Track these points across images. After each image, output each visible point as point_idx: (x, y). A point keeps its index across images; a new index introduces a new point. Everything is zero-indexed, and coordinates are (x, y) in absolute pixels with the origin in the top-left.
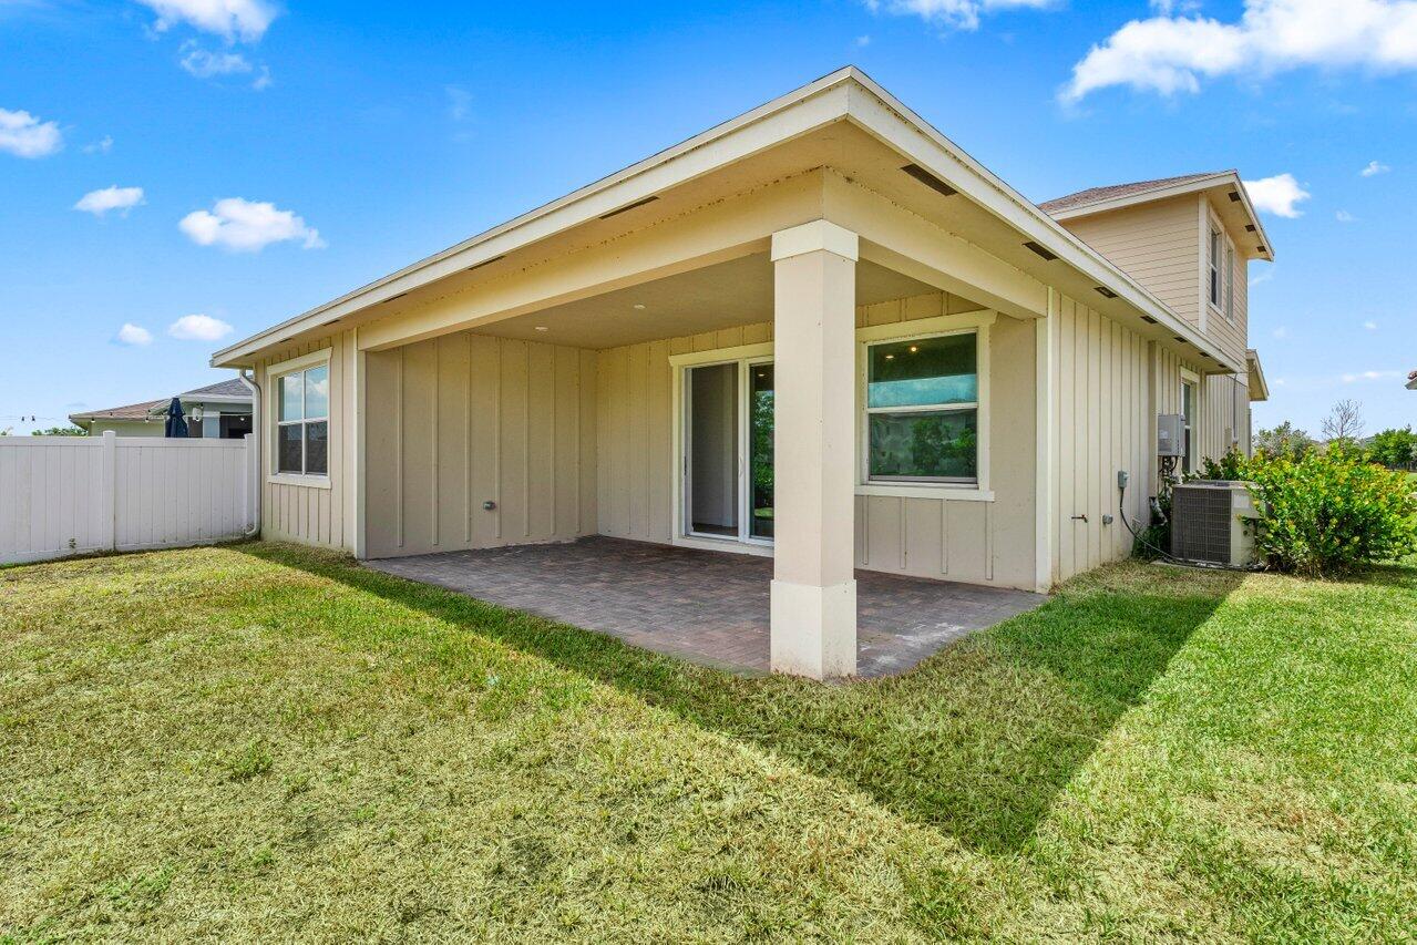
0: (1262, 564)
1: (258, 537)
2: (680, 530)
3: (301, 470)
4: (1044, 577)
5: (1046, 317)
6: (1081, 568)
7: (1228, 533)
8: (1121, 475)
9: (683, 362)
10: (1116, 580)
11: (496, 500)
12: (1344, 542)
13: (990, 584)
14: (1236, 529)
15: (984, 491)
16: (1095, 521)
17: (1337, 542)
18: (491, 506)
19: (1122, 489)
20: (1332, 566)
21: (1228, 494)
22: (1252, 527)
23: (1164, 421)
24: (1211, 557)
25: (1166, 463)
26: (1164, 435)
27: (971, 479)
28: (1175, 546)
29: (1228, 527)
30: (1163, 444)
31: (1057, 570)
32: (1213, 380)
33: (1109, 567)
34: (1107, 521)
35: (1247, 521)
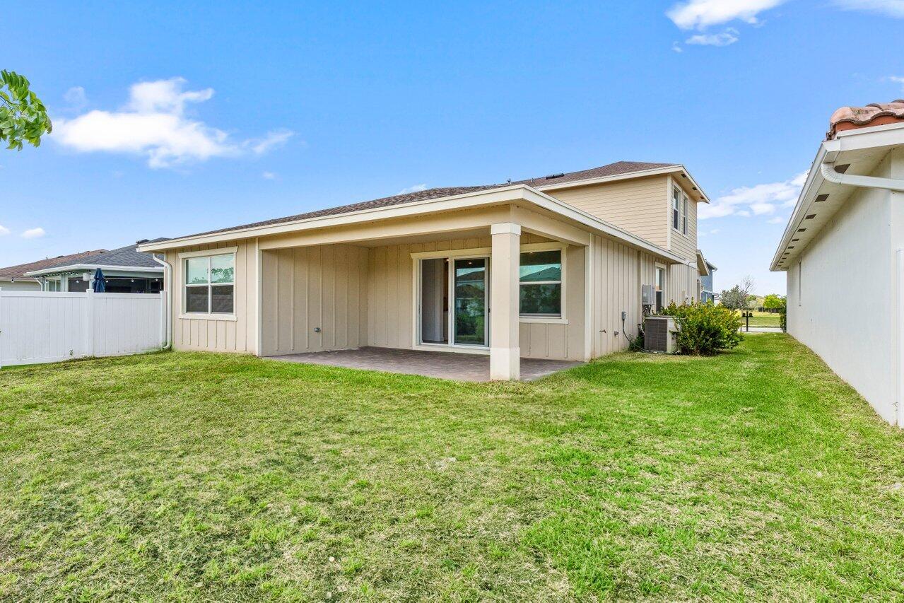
0: (678, 352)
1: (170, 349)
2: (416, 343)
3: (208, 311)
4: (587, 356)
5: (588, 246)
6: (604, 354)
7: (666, 339)
8: (623, 313)
9: (418, 257)
10: (618, 358)
11: (320, 327)
12: (707, 340)
13: (566, 360)
14: (669, 336)
15: (564, 319)
16: (610, 334)
17: (704, 341)
18: (318, 330)
19: (623, 320)
20: (705, 351)
21: (665, 321)
22: (675, 336)
23: (645, 289)
24: (659, 349)
25: (646, 308)
26: (645, 295)
27: (559, 315)
28: (646, 345)
29: (666, 335)
30: (644, 299)
31: (593, 353)
32: (674, 267)
33: (616, 354)
34: (616, 334)
35: (673, 333)
